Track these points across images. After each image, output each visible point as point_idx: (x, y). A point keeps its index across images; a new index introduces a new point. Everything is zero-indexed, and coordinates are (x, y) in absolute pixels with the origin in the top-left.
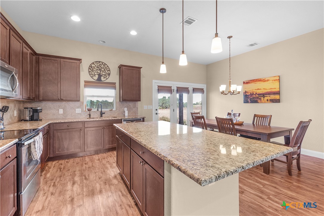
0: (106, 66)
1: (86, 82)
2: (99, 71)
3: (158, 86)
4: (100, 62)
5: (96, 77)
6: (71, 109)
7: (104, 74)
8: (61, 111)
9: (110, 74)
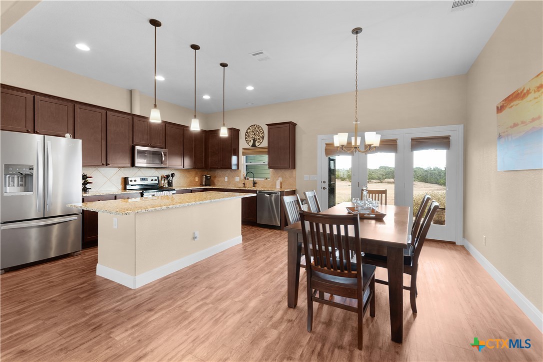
0: (260, 128)
1: (244, 149)
2: (254, 136)
3: (326, 144)
4: (254, 125)
5: (251, 144)
6: (233, 177)
7: (258, 138)
8: (226, 178)
9: (263, 137)
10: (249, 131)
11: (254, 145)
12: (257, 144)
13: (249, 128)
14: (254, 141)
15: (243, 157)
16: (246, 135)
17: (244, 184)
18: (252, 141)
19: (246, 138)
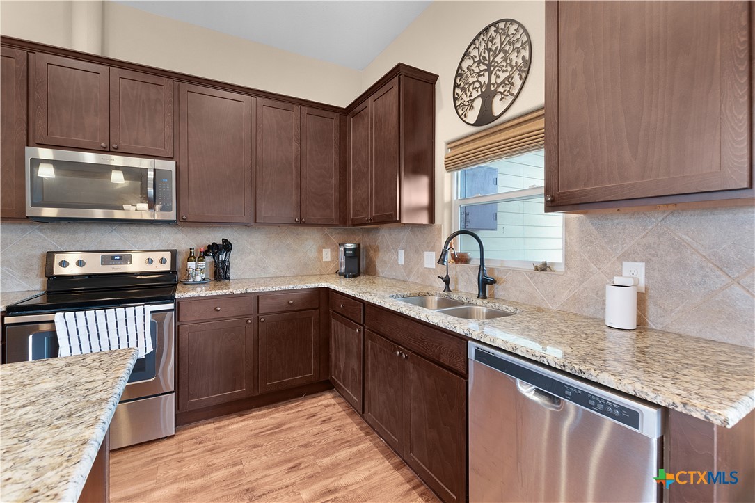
1: (453, 145)
2: (485, 78)
4: (489, 29)
6: (417, 252)
7: (503, 76)
8: (401, 254)
9: (528, 63)
10: (468, 63)
11: (486, 117)
12: (498, 106)
13: (466, 54)
14: (487, 97)
15: (447, 175)
16: (456, 86)
17: (447, 281)
18: (478, 104)
19: (455, 99)
